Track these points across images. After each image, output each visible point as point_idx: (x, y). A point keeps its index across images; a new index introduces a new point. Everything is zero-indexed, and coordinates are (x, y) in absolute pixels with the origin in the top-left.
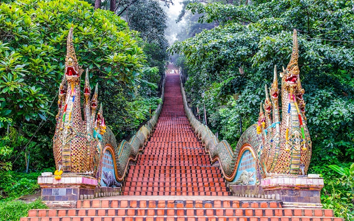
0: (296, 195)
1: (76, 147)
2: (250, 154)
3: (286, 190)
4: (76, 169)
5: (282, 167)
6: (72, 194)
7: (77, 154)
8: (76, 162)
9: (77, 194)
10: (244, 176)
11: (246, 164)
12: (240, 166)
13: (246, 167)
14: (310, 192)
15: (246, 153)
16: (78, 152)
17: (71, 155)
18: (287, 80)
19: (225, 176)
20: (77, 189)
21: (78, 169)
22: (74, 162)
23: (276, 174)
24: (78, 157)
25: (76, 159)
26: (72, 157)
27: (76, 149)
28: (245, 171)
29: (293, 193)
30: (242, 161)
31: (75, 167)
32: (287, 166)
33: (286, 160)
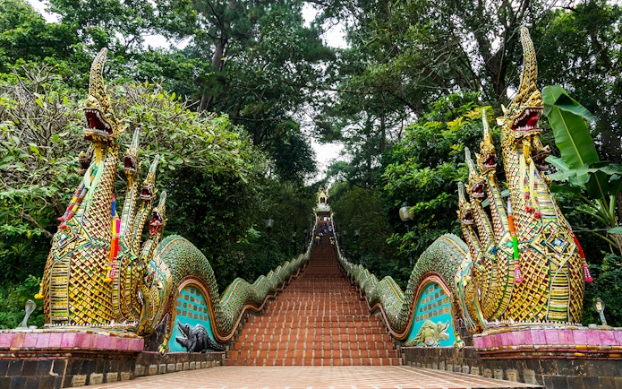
0: (577, 372)
1: (83, 268)
2: (438, 291)
3: (552, 359)
4: (81, 315)
5: (525, 306)
6: (51, 373)
7: (85, 282)
8: (80, 299)
9: (60, 373)
10: (428, 332)
11: (430, 308)
12: (419, 314)
13: (430, 315)
14: (610, 364)
15: (429, 289)
16: (85, 278)
17: (70, 285)
18: (514, 127)
19: (391, 331)
20: (63, 362)
21: (85, 316)
22: (76, 299)
23: (512, 320)
24: (84, 289)
25: (80, 293)
26: (71, 289)
27: (82, 271)
28: (429, 322)
29: (570, 366)
30: (422, 305)
31: (77, 310)
32: (541, 302)
33: (536, 290)
